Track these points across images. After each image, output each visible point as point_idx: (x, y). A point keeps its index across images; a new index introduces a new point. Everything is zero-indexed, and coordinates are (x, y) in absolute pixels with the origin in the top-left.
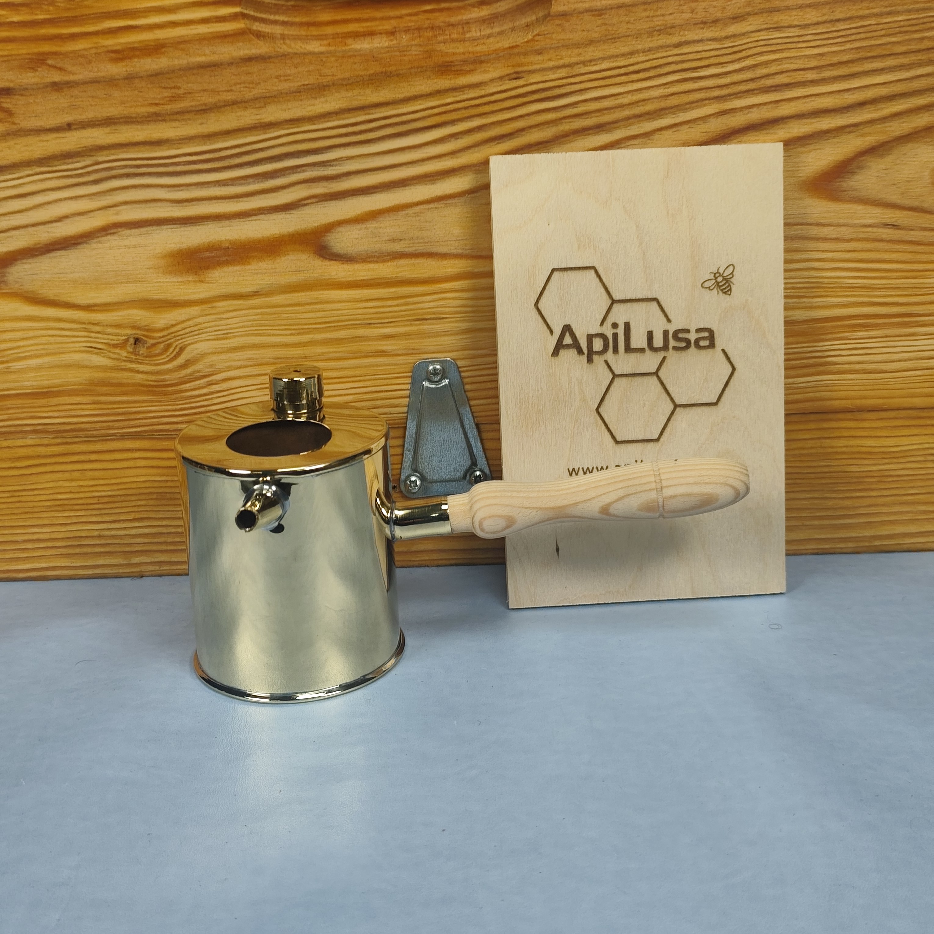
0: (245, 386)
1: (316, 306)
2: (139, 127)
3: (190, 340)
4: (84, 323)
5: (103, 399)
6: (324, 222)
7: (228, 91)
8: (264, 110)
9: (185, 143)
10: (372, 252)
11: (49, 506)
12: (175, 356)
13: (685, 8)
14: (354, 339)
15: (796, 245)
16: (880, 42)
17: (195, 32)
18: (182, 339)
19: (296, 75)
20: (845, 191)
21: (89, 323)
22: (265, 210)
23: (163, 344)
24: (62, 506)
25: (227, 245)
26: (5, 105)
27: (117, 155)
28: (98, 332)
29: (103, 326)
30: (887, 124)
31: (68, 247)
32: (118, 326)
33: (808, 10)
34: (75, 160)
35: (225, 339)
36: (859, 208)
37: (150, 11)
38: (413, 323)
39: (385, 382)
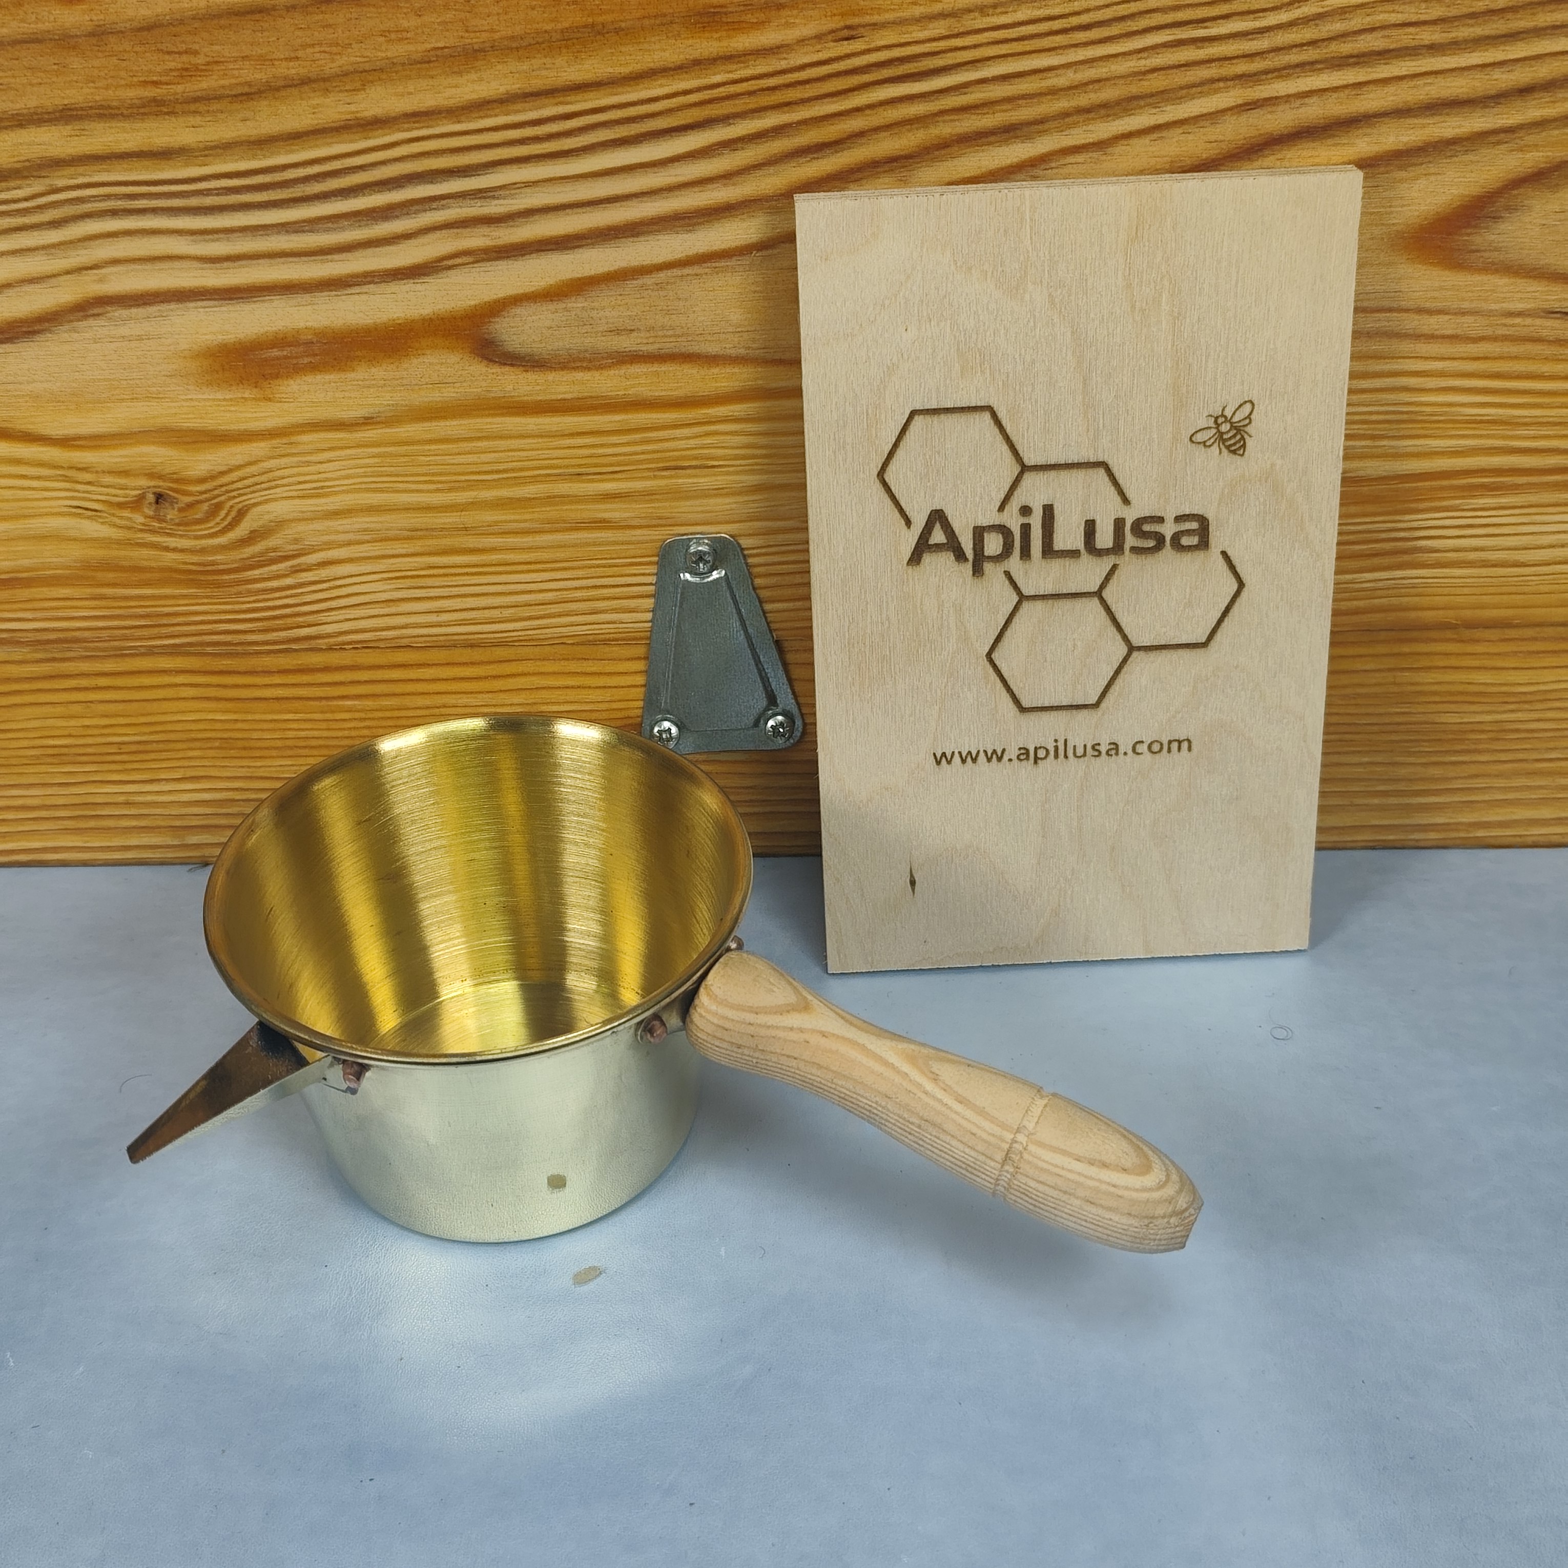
0: (360, 575)
1: (479, 444)
2: (127, 125)
3: (255, 497)
4: (62, 467)
5: (109, 591)
6: (487, 299)
8: (361, 95)
9: (215, 156)
10: (580, 352)
12: (230, 524)
14: (550, 499)
15: (1375, 346)
18: (240, 495)
19: (420, 30)
20: (1478, 251)
21: (71, 468)
22: (374, 276)
23: (207, 504)
25: (309, 337)
27: (91, 176)
28: (89, 483)
29: (97, 472)
31: (18, 338)
32: (125, 473)
35: (318, 496)
36: (1501, 282)
38: (657, 473)
39: (610, 571)
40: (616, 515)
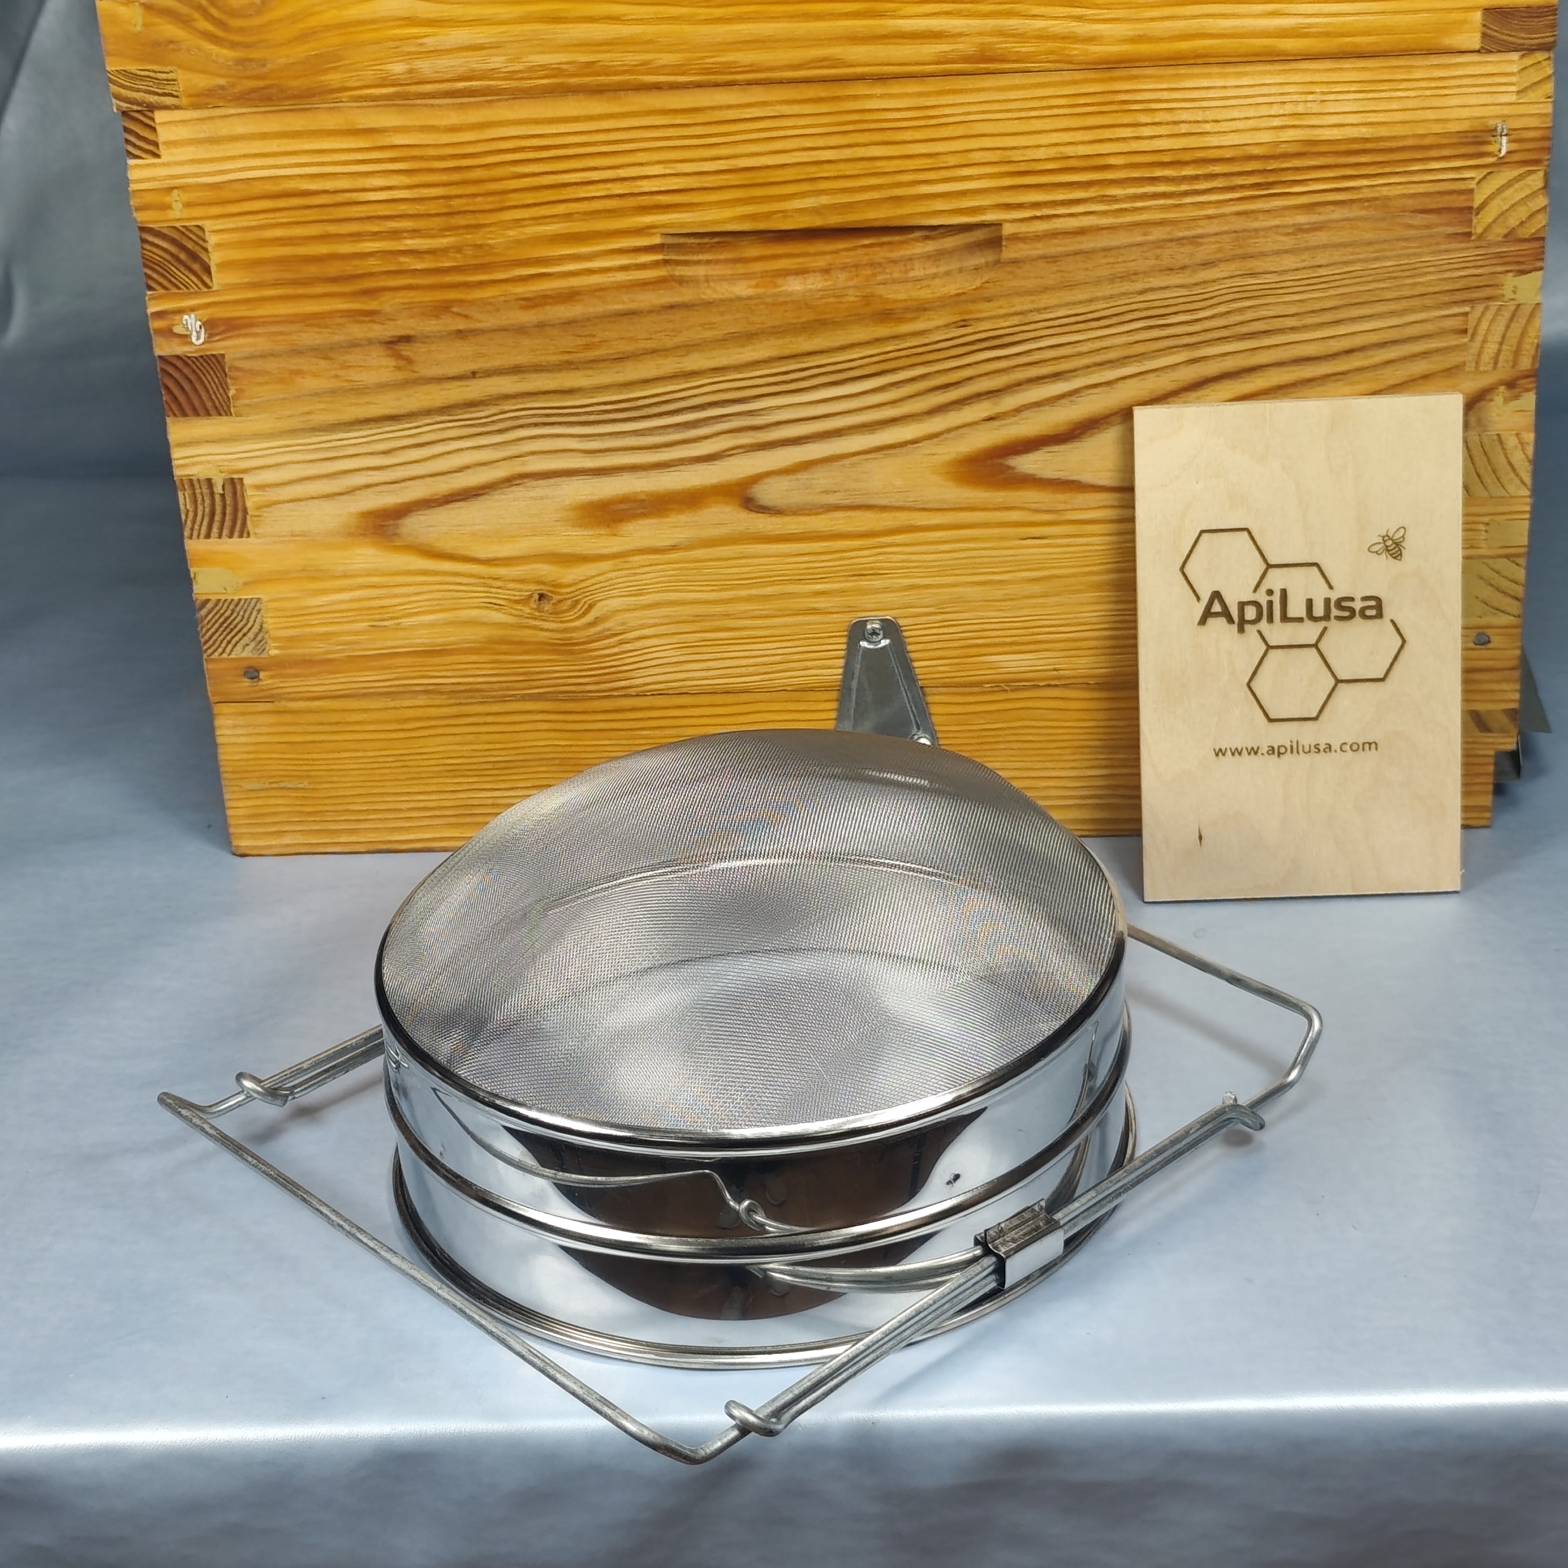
0: (663, 645)
1: (741, 561)
2: (550, 375)
3: (601, 596)
4: (484, 578)
5: (502, 657)
6: (751, 474)
7: (647, 339)
8: (687, 358)
9: (600, 392)
10: (804, 504)
11: (439, 772)
12: (583, 613)
13: (1149, 254)
14: (783, 596)
16: (1367, 288)
17: (611, 279)
18: (592, 595)
19: (722, 323)
21: (489, 578)
22: (687, 460)
23: (571, 600)
24: (454, 772)
25: (643, 497)
26: (404, 353)
27: (525, 403)
28: (499, 588)
29: (505, 580)
30: (1379, 372)
31: (468, 498)
32: (523, 581)
33: (1286, 256)
34: (479, 409)
35: (641, 595)
37: (565, 259)
38: (848, 578)
39: (816, 641)
40: (822, 605)
